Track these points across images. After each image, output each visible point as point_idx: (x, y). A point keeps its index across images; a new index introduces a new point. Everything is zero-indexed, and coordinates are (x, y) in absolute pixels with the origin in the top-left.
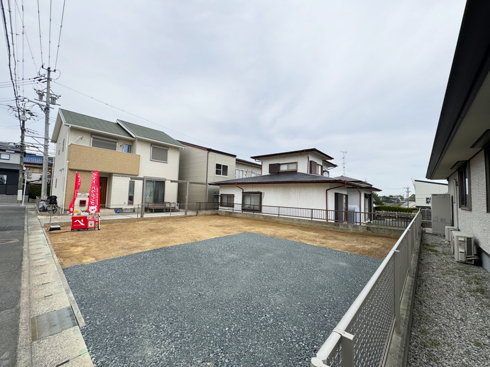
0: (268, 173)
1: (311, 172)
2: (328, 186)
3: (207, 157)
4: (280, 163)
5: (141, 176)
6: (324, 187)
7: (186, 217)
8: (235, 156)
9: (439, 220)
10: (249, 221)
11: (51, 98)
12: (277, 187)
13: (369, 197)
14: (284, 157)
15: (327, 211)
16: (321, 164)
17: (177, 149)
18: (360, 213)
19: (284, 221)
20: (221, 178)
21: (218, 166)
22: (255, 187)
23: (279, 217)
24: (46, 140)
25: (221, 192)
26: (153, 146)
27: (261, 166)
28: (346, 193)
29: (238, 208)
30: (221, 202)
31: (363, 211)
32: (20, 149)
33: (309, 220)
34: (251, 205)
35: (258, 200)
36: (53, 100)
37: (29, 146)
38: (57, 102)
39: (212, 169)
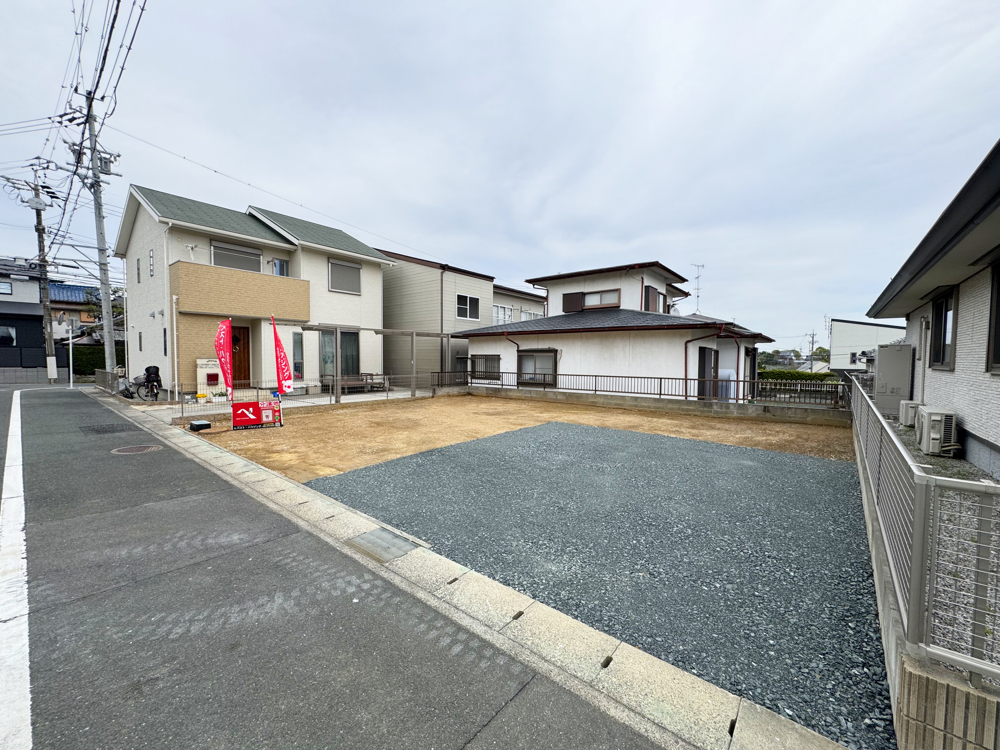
0: (560, 312)
1: (647, 308)
2: (689, 334)
3: (440, 281)
4: (586, 290)
5: (313, 322)
6: (682, 336)
7: (414, 399)
8: (491, 279)
9: (888, 392)
10: (538, 404)
11: (101, 159)
12: (587, 338)
13: (751, 353)
14: (593, 280)
15: (686, 379)
16: (664, 292)
17: (377, 266)
18: (738, 381)
19: (606, 401)
20: (468, 324)
21: (462, 299)
22: (543, 339)
23: (595, 396)
24: (102, 251)
25: (471, 353)
26: (331, 261)
27: (546, 299)
28: (715, 347)
29: (509, 380)
30: (473, 371)
31: (741, 378)
32: (37, 273)
33: (655, 399)
34: (535, 374)
35: (550, 365)
36: (104, 165)
37: (56, 265)
38: (113, 168)
39: (452, 306)
